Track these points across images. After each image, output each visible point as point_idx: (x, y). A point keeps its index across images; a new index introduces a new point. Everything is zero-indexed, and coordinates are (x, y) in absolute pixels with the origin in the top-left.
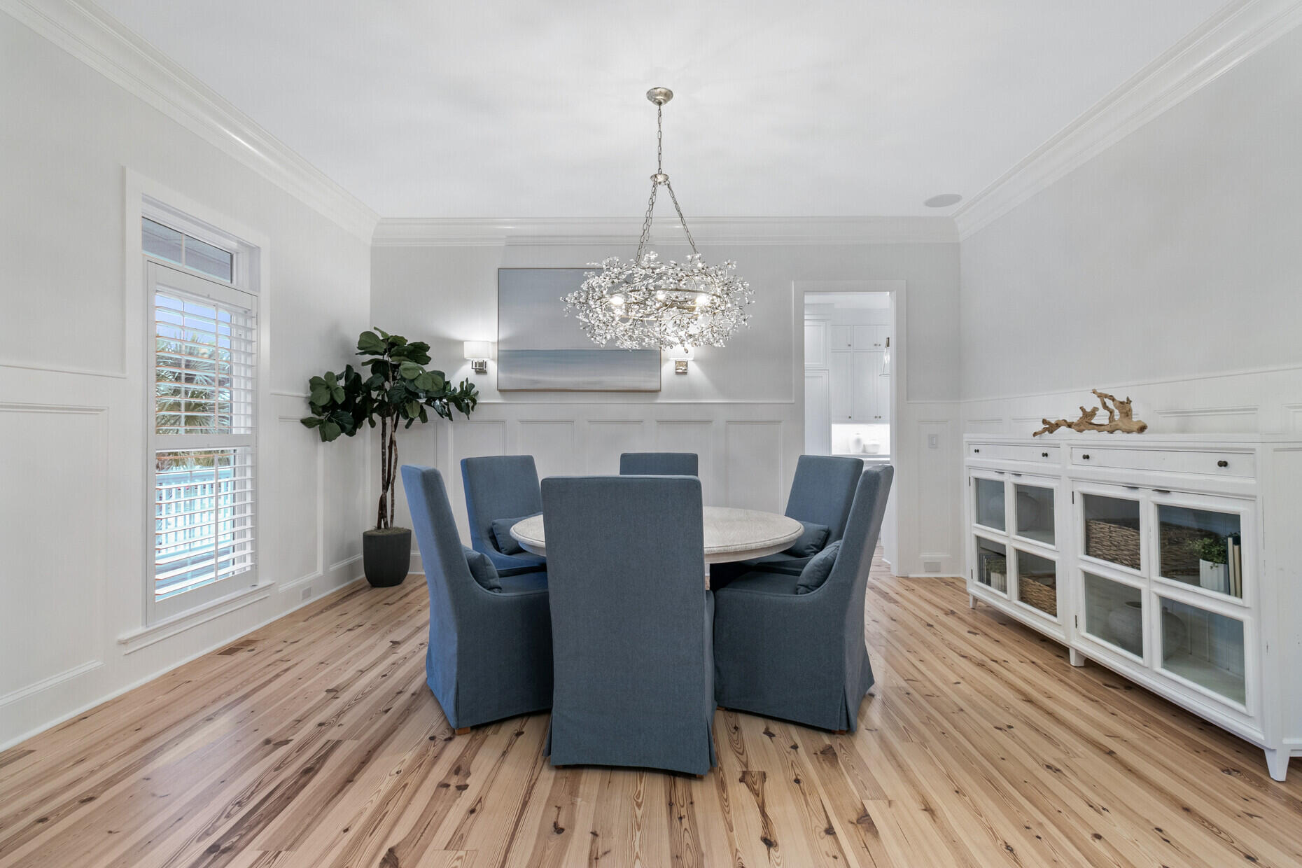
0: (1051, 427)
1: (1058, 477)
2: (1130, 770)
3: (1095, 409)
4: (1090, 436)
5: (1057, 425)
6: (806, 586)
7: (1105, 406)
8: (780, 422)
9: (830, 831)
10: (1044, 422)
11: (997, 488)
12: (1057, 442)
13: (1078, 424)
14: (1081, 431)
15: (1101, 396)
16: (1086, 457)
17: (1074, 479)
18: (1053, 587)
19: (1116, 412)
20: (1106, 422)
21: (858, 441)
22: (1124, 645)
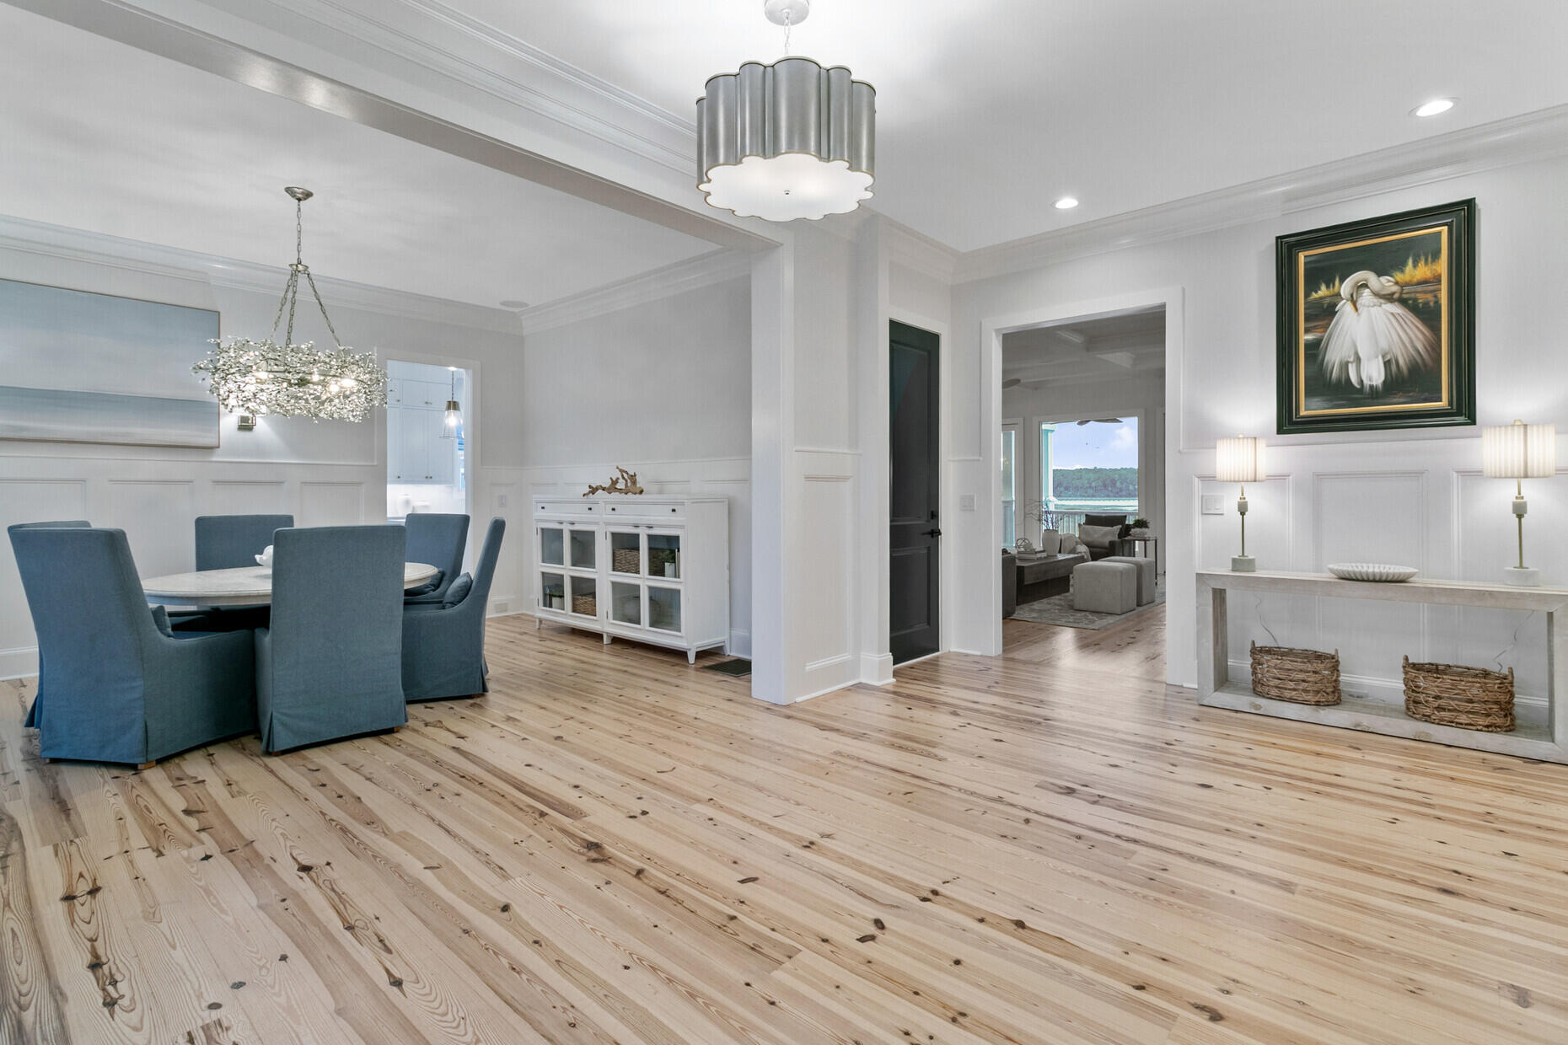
0: (593, 490)
1: (596, 523)
2: (634, 675)
3: (618, 479)
4: (615, 496)
5: (597, 489)
6: (452, 603)
7: (623, 478)
8: (360, 483)
9: (493, 726)
10: (590, 487)
11: (558, 534)
12: (597, 500)
13: (609, 489)
14: (610, 493)
15: (621, 471)
16: (614, 509)
17: (608, 524)
18: (594, 597)
19: (629, 481)
20: (623, 487)
21: (407, 503)
22: (630, 621)
